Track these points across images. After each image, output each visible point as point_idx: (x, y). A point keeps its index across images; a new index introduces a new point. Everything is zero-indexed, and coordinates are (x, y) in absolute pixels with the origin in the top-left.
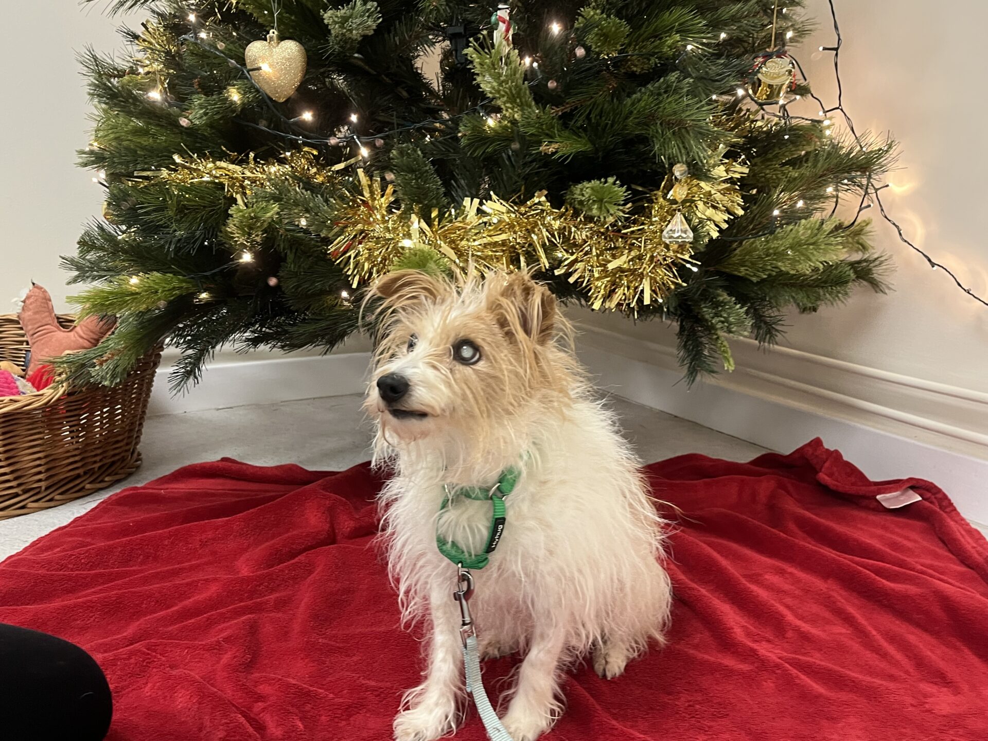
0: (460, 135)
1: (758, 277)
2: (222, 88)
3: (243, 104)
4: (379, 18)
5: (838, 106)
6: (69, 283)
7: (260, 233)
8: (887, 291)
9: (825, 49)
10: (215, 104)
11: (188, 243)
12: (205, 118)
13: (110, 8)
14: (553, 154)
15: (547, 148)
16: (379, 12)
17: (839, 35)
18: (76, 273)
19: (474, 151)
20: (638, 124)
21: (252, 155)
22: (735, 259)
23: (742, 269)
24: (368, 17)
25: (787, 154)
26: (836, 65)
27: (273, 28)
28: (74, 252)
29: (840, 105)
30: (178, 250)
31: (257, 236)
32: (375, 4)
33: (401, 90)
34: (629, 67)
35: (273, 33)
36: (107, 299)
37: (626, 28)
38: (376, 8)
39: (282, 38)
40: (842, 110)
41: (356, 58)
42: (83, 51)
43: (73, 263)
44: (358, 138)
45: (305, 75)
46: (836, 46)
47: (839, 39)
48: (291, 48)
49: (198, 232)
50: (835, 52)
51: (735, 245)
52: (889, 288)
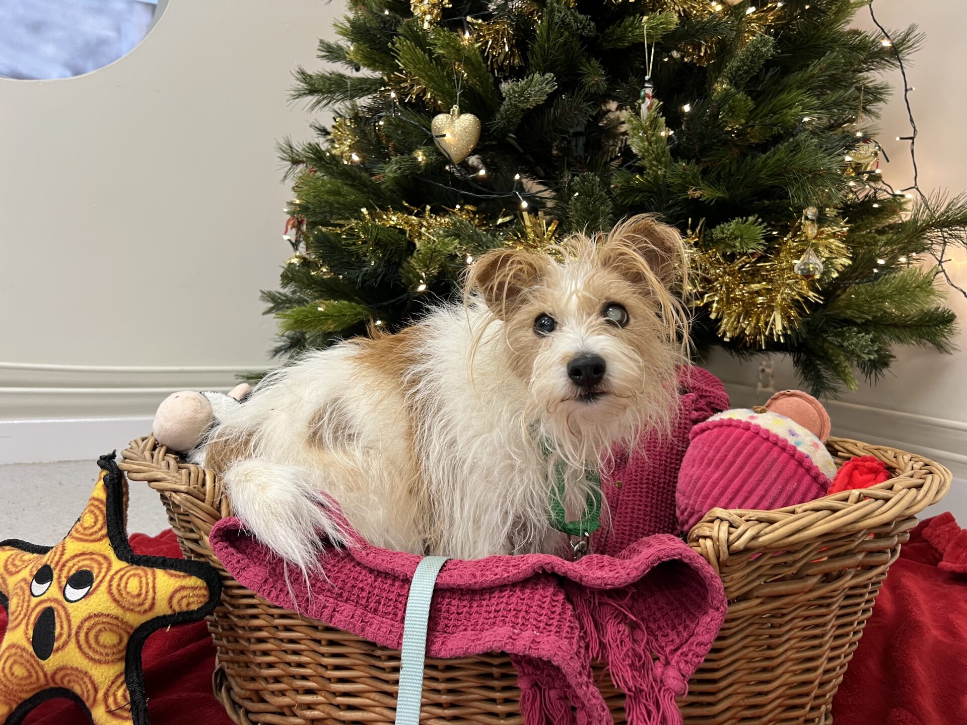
0: (612, 186)
1: (862, 318)
2: (411, 150)
3: (427, 165)
4: (555, 86)
5: (913, 185)
6: (264, 314)
7: (437, 266)
8: (952, 351)
9: (901, 139)
10: (408, 161)
11: (372, 277)
12: (399, 172)
13: (310, 105)
14: (699, 198)
15: (693, 193)
16: (555, 81)
17: (914, 128)
18: (272, 305)
19: (624, 200)
20: (770, 176)
21: (428, 207)
22: (841, 303)
23: (848, 312)
24: (547, 84)
25: (869, 225)
26: (912, 151)
27: (456, 104)
28: (276, 286)
29: (916, 185)
30: (364, 281)
31: (435, 269)
32: (552, 75)
33: (539, 168)
34: (747, 140)
35: (455, 108)
36: (307, 317)
37: (751, 104)
38: (553, 78)
39: (461, 112)
40: (917, 189)
41: (511, 137)
42: (282, 142)
43: (271, 297)
44: (520, 193)
45: (478, 144)
46: (912, 136)
47: (915, 130)
48: (468, 120)
49: (380, 270)
50: (911, 141)
51: (839, 292)
52: (955, 349)
